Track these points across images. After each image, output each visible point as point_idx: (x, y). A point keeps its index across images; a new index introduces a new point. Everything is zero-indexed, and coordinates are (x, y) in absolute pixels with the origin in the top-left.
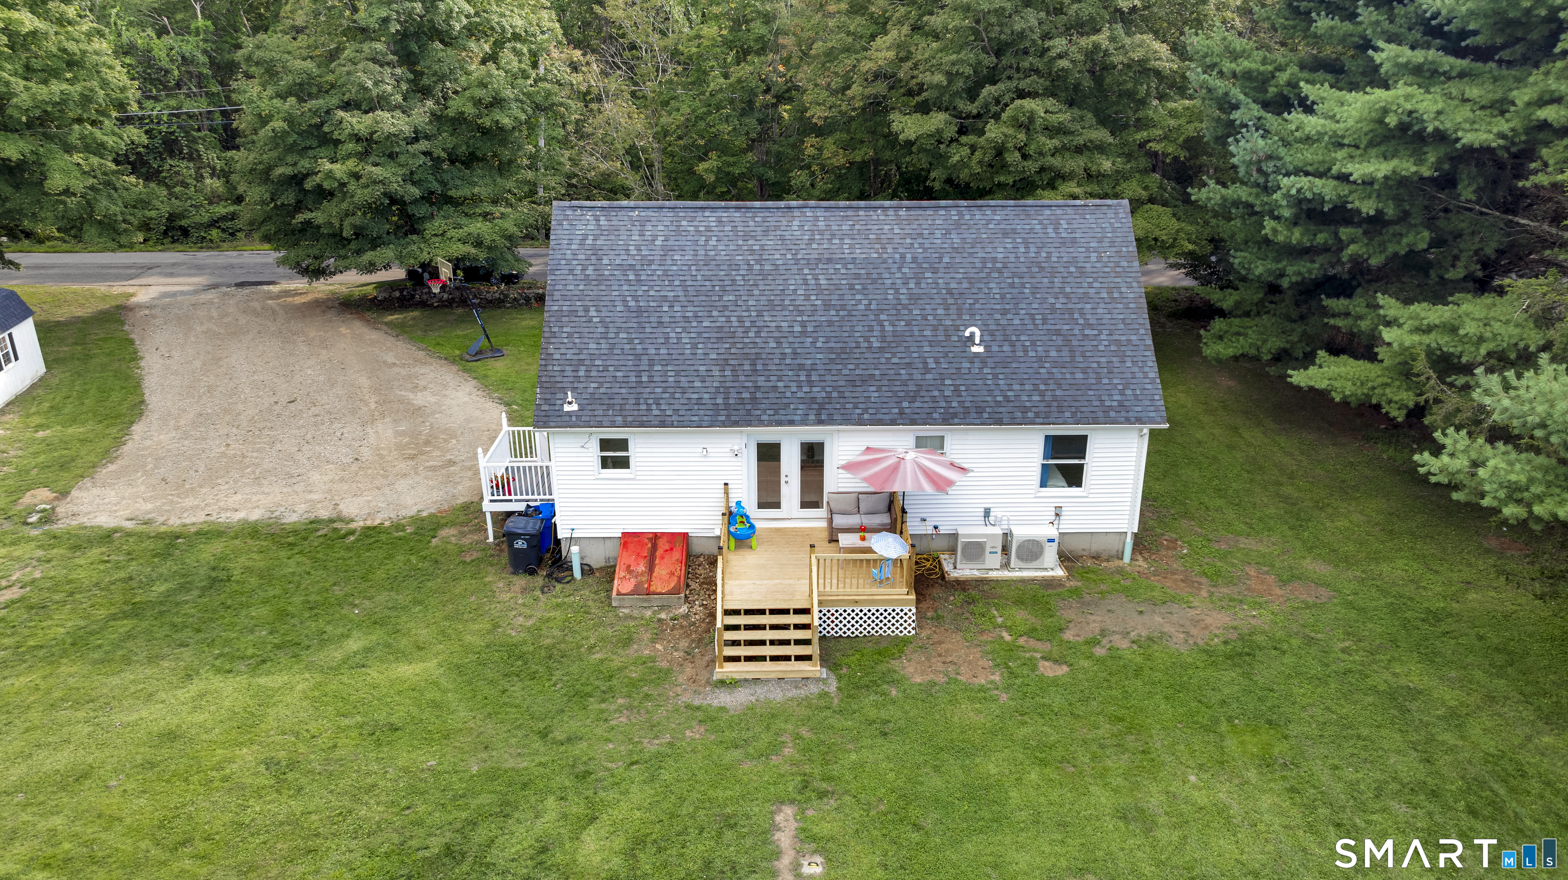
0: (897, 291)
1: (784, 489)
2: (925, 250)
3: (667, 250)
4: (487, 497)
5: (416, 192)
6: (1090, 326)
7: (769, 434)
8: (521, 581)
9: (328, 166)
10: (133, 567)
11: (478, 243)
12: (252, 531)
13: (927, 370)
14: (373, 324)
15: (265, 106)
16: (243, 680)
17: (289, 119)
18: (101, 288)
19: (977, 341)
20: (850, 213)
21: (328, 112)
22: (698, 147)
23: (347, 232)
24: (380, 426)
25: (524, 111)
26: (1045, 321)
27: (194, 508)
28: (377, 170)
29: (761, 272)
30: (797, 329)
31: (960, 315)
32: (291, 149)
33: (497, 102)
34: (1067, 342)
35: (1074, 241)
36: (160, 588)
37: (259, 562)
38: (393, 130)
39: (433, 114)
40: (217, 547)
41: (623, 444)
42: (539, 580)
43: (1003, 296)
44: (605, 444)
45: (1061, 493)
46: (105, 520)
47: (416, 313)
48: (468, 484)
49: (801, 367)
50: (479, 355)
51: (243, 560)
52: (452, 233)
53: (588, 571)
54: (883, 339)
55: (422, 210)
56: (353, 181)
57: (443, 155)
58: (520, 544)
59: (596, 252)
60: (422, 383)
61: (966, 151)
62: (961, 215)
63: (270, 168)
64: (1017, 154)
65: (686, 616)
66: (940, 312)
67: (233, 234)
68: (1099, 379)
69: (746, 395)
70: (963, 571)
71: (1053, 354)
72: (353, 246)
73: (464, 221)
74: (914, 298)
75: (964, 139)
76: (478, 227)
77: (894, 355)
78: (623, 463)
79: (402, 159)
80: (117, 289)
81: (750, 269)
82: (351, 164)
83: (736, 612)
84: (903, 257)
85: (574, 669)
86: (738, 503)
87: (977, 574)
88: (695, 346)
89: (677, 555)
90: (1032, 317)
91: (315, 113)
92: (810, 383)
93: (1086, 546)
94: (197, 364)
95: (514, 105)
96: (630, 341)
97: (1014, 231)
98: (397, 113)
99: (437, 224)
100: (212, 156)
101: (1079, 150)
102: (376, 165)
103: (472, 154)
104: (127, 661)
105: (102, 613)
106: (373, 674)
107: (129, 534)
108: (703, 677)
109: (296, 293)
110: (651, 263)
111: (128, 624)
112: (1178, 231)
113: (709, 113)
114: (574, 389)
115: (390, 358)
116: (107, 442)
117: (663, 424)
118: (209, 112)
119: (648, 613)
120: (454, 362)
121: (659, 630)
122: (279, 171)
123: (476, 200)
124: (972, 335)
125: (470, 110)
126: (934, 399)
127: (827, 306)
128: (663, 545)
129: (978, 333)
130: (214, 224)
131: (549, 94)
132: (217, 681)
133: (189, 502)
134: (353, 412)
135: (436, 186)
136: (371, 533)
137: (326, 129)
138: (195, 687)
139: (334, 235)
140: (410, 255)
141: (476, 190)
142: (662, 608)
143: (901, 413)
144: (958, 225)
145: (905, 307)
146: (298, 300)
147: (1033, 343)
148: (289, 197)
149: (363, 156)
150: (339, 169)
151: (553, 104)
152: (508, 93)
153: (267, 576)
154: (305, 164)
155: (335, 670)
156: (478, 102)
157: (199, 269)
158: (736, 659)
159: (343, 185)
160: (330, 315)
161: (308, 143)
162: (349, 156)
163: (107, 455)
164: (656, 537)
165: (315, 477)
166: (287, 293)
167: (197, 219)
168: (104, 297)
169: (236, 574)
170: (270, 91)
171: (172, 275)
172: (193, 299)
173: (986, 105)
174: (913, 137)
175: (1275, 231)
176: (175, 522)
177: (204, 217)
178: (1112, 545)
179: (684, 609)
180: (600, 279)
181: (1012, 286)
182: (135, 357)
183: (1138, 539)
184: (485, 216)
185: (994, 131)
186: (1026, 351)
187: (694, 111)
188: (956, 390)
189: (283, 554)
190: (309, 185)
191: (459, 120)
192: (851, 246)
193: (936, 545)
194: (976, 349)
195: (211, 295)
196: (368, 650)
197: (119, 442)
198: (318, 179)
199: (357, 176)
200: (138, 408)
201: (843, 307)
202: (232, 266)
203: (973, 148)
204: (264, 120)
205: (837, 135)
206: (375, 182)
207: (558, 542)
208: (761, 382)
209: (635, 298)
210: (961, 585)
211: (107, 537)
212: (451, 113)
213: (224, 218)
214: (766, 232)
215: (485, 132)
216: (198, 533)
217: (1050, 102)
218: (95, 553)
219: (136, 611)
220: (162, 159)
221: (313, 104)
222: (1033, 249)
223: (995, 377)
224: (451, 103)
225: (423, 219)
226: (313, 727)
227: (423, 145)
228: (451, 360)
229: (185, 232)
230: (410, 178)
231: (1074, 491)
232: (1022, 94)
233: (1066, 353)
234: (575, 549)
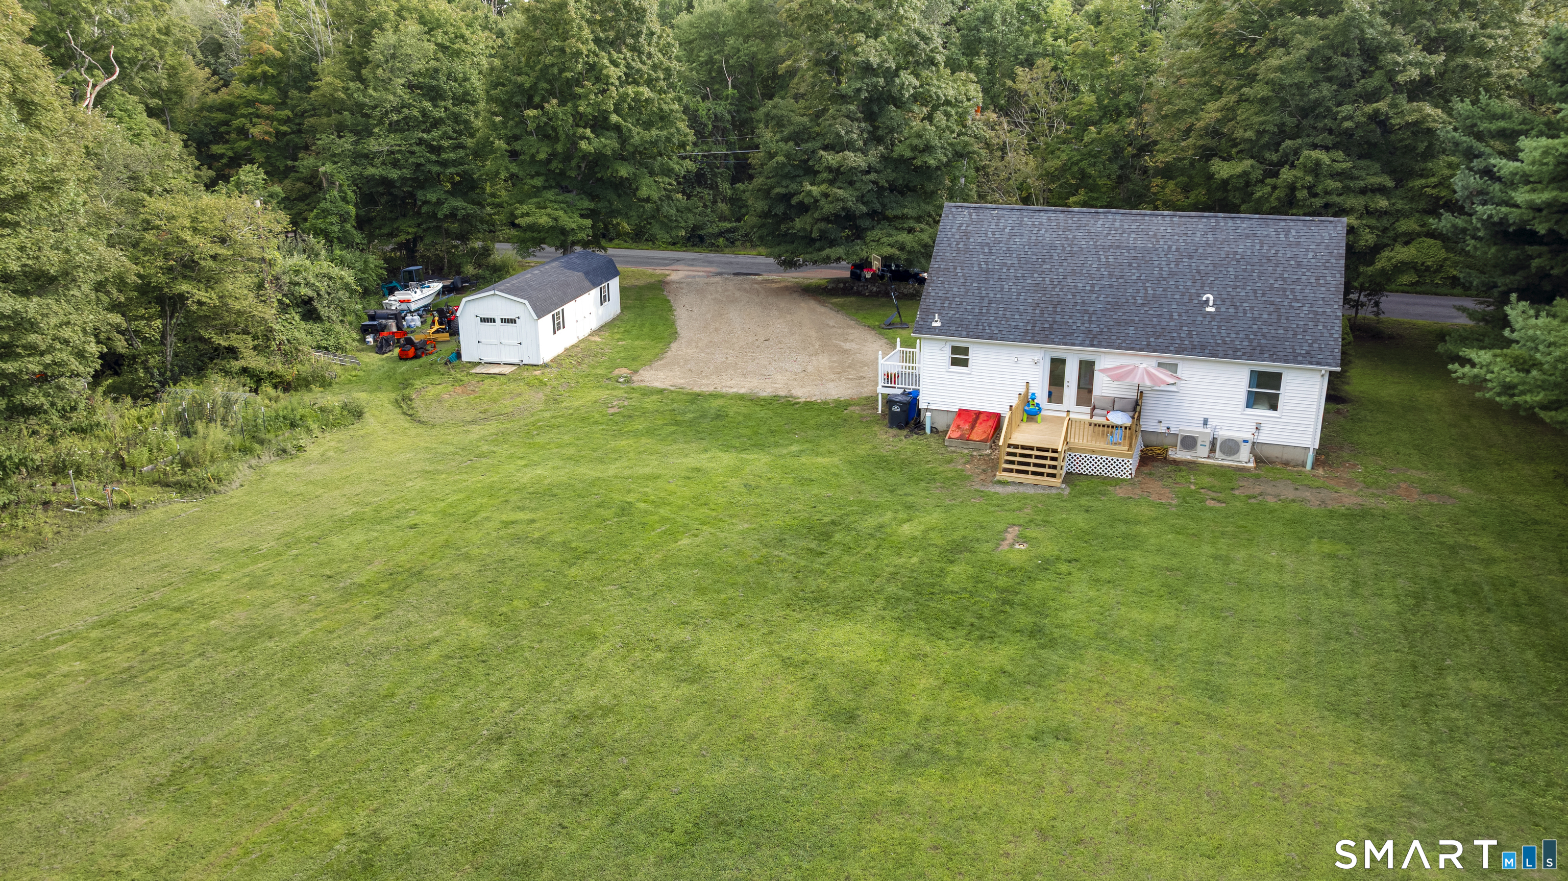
0: (1161, 269)
1: (1066, 390)
2: (1187, 244)
3: (1011, 235)
4: (881, 383)
5: (864, 209)
6: (1296, 300)
7: (1059, 351)
8: (894, 431)
9: (809, 187)
10: (675, 405)
11: (902, 248)
12: (741, 397)
13: (1171, 319)
14: (822, 303)
15: (774, 147)
16: (734, 455)
17: (788, 156)
18: (649, 270)
19: (1211, 303)
20: (1139, 218)
21: (813, 152)
22: (1071, 185)
23: (815, 234)
24: (820, 357)
25: (946, 155)
26: (1263, 295)
27: (708, 385)
28: (840, 192)
29: (1071, 252)
30: (1088, 288)
31: (1202, 287)
32: (786, 176)
33: (928, 149)
34: (1277, 309)
35: (1298, 244)
36: (690, 416)
37: (744, 410)
38: (854, 165)
39: (882, 156)
40: (721, 402)
41: (965, 351)
42: (905, 432)
43: (1236, 277)
44: (955, 350)
45: (1261, 413)
46: (658, 385)
47: (853, 299)
48: (871, 388)
49: (1086, 311)
50: (890, 326)
51: (735, 409)
52: (885, 239)
53: (934, 430)
54: (1145, 297)
55: (865, 223)
56: (823, 199)
57: (886, 185)
58: (896, 408)
59: (967, 234)
60: (851, 338)
61: (1269, 189)
62: (1218, 223)
63: (772, 188)
64: (1305, 192)
65: (988, 455)
66: (1189, 284)
67: (733, 243)
68: (1295, 335)
69: (1047, 326)
70: (1179, 454)
71: (1265, 316)
72: (818, 245)
73: (894, 232)
74: (1172, 274)
75: (1268, 181)
76: (904, 237)
77: (1151, 308)
78: (964, 363)
79: (858, 185)
80: (659, 271)
81: (1064, 249)
82: (824, 187)
83: (1016, 447)
84: (1170, 247)
85: (916, 469)
86: (1033, 394)
87: (1189, 458)
88: (1019, 294)
89: (990, 423)
90: (1255, 292)
91: (805, 152)
92: (1090, 322)
93: (1279, 455)
94: (709, 316)
95: (939, 151)
96: (979, 288)
97: (1255, 235)
98: (859, 154)
99: (876, 233)
100: (725, 187)
101: (1363, 191)
102: (840, 188)
103: (907, 186)
104: (675, 441)
105: (660, 422)
106: (803, 459)
107: (672, 392)
108: (989, 479)
109: (773, 281)
110: (1000, 242)
111: (674, 428)
112: (1445, 260)
113: (1081, 161)
114: (940, 314)
115: (831, 323)
116: (657, 350)
117: (991, 338)
118: (726, 155)
119: (966, 451)
120: (873, 329)
121: (970, 459)
122: (777, 190)
123: (904, 217)
124: (1208, 299)
125: (908, 154)
126: (1173, 338)
127: (1111, 276)
128: (982, 417)
129: (1211, 298)
130: (721, 234)
131: (966, 144)
132: (720, 454)
133: (705, 381)
134: (805, 349)
135: (878, 207)
136: (807, 403)
137: (810, 163)
138: (708, 455)
139: (806, 237)
140: (854, 253)
141: (905, 211)
142: (975, 449)
143: (1148, 345)
144: (1214, 229)
145: (1165, 279)
146: (774, 286)
147: (1252, 309)
148: (780, 209)
149: (832, 182)
150: (815, 190)
151: (969, 153)
152: (936, 142)
153: (747, 417)
154: (794, 187)
155: (782, 457)
156: (914, 148)
157: (710, 263)
158: (1011, 471)
159: (817, 201)
160: (794, 295)
161: (797, 173)
162: (823, 182)
163: (658, 357)
164: (979, 414)
165: (779, 377)
166: (767, 281)
167: (711, 230)
168: (651, 275)
169: (731, 414)
170: (778, 137)
171: (692, 265)
172: (706, 280)
173: (1286, 155)
174: (1225, 176)
175: (1475, 248)
176: (696, 390)
177: (714, 229)
178: (1298, 456)
179: (989, 452)
180: (967, 250)
181: (1245, 270)
182: (671, 309)
183: (1318, 452)
184: (910, 230)
185: (1286, 174)
186: (1245, 313)
187: (1070, 158)
188: (1190, 334)
189: (757, 409)
190: (794, 201)
191: (901, 162)
192: (1135, 239)
193: (1168, 441)
194: (1210, 309)
195: (717, 279)
196: (801, 451)
197: (664, 351)
198: (801, 197)
199: (826, 195)
200: (674, 335)
201: (1122, 277)
202: (731, 263)
203: (1274, 188)
204: (771, 156)
205: (1180, 179)
206: (838, 200)
207: (919, 410)
208: (1058, 318)
209: (987, 263)
210: (1175, 462)
211: (661, 391)
212: (895, 155)
213: (729, 231)
214: (1078, 228)
215: (917, 169)
216: (710, 395)
217: (1340, 155)
218: (655, 397)
219: (677, 423)
220: (693, 188)
221: (804, 146)
222: (1266, 247)
223: (1220, 328)
224: (896, 148)
225: (867, 229)
226: (769, 476)
227: (873, 176)
228: (872, 328)
229: (701, 239)
230: (861, 199)
231: (1272, 413)
232: (1315, 147)
233: (1274, 316)
234: (928, 414)
